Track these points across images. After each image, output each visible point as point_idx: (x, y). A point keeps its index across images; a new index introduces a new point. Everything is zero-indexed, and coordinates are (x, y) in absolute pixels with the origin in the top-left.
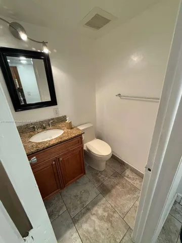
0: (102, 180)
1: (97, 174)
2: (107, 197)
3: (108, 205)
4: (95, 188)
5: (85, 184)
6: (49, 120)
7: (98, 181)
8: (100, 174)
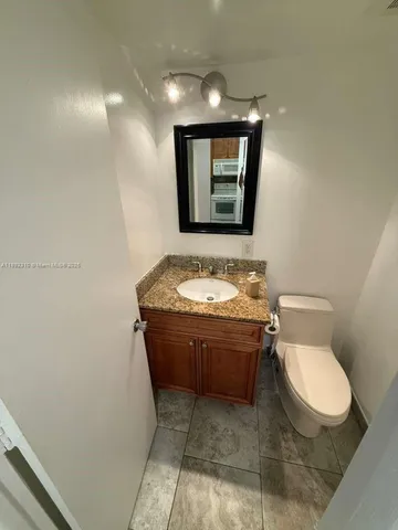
0: (285, 452)
1: (284, 430)
2: (267, 499)
3: (257, 519)
4: (257, 454)
5: (245, 424)
6: (228, 261)
7: (275, 446)
8: (290, 435)
